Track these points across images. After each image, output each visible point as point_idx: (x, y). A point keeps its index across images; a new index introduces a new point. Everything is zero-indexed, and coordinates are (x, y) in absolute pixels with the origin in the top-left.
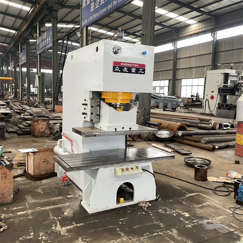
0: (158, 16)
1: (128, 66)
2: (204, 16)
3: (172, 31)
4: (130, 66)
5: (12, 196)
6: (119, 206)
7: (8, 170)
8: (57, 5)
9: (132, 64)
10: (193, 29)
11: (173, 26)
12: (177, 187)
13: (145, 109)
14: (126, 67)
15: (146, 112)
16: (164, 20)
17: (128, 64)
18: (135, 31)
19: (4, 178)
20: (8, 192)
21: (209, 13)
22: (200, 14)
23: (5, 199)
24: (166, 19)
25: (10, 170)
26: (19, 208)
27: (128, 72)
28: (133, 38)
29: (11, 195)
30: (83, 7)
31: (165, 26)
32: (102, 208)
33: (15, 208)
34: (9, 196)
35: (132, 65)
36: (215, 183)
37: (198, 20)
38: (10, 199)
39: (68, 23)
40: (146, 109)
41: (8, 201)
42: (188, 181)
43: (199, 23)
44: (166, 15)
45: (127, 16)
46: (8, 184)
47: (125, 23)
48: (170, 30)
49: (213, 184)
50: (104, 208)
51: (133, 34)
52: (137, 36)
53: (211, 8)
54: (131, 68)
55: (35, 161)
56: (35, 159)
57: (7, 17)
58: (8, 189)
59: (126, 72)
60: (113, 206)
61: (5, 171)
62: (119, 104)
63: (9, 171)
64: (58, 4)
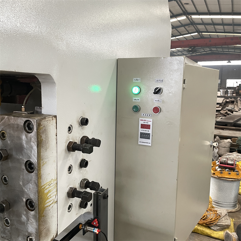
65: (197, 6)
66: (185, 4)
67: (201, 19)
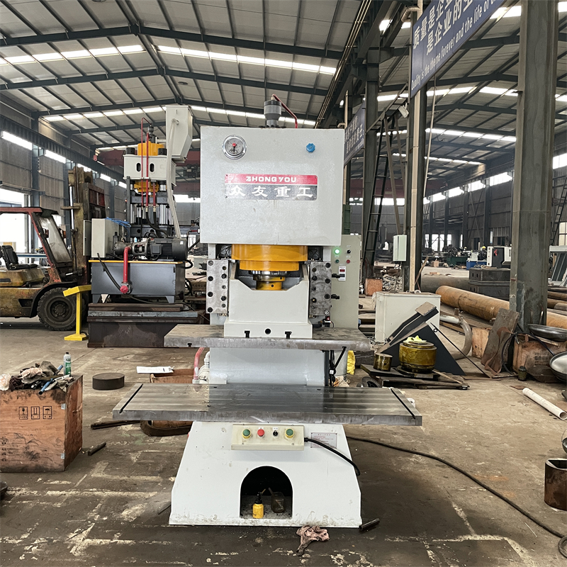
1: (267, 182)
4: (271, 182)
5: (63, 457)
6: (248, 522)
7: (56, 402)
8: (378, 51)
9: (278, 176)
13: (530, 291)
14: (262, 186)
15: (534, 299)
17: (266, 178)
19: (48, 416)
20: (54, 448)
23: (49, 461)
25: (59, 403)
26: (64, 482)
27: (265, 196)
29: (60, 455)
30: (415, 47)
32: (201, 518)
33: (57, 482)
34: (58, 455)
35: (278, 180)
38: (59, 463)
39: (453, 83)
40: (535, 290)
41: (56, 466)
46: (54, 431)
50: (207, 519)
54: (275, 187)
57: (295, 95)
58: (54, 441)
59: (261, 197)
60: (231, 520)
61: (49, 404)
63: (57, 405)
64: (382, 49)
65: (202, 90)
66: (180, 82)
67: (210, 114)
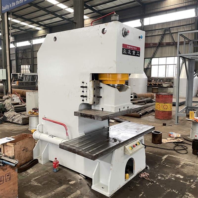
0: (59, 10)
2: (95, 13)
3: (70, 23)
6: (127, 181)
7: (12, 169)
10: (86, 23)
11: (71, 20)
12: (148, 153)
16: (64, 13)
18: (38, 20)
21: (99, 11)
22: (92, 11)
24: (66, 13)
28: (37, 27)
31: (64, 19)
32: (116, 188)
36: (168, 143)
37: (90, 17)
42: (150, 146)
43: (91, 19)
44: (66, 9)
45: (32, 7)
47: (30, 12)
48: (68, 22)
49: (168, 144)
50: (118, 187)
51: (37, 23)
52: (40, 25)
53: (100, 7)
55: (16, 152)
56: (15, 149)
60: (123, 184)
62: (117, 85)
